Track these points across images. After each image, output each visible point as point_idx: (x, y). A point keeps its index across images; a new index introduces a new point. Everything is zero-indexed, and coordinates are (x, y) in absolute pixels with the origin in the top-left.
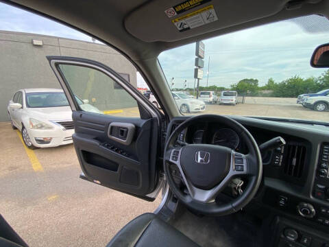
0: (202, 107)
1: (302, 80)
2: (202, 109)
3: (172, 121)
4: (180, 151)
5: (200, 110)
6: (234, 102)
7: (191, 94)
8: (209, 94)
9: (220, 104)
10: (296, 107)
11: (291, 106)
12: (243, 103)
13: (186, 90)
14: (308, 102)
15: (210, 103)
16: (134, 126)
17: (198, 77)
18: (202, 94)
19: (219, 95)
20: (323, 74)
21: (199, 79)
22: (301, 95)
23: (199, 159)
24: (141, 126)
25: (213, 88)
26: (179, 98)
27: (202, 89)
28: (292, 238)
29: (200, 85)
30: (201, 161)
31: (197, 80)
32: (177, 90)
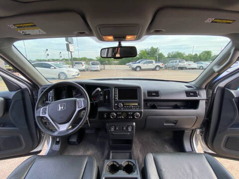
0: (77, 74)
2: (77, 75)
3: (40, 88)
4: (47, 107)
5: (76, 76)
6: (99, 69)
7: (67, 64)
8: (82, 63)
9: (91, 71)
10: (129, 70)
12: (104, 69)
13: (62, 60)
14: (133, 67)
15: (83, 70)
16: (2, 99)
17: (71, 50)
18: (76, 63)
19: (89, 64)
21: (71, 52)
23: (60, 108)
24: (11, 97)
25: (84, 59)
26: (55, 68)
27: (75, 59)
28: (113, 129)
29: (73, 57)
30: (61, 109)
31: (70, 52)
32: (54, 60)
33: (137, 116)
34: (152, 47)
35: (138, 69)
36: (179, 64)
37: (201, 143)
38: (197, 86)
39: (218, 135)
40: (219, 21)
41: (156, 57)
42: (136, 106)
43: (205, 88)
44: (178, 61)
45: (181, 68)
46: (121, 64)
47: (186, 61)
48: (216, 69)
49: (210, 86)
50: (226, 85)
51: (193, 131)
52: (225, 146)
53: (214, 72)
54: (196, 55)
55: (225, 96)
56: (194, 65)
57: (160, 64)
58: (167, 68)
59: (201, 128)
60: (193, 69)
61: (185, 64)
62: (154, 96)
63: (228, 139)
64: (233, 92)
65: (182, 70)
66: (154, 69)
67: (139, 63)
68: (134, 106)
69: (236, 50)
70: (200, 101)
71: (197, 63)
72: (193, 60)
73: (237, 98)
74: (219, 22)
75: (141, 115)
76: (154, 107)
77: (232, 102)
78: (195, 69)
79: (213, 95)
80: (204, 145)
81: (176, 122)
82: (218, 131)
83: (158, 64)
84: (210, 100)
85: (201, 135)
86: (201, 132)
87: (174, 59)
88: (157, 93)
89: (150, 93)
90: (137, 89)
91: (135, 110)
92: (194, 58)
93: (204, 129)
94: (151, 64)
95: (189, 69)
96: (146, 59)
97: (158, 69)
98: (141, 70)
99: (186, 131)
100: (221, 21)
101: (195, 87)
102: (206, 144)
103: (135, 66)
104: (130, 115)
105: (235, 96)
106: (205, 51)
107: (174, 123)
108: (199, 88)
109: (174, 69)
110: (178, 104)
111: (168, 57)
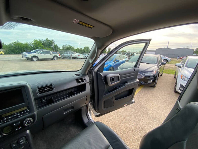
1: (22, 44)
10: (23, 60)
11: (20, 60)
14: (28, 57)
20: (32, 41)
22: (23, 53)
33: (28, 123)
34: (47, 39)
35: (35, 59)
36: (72, 54)
37: (92, 111)
38: (83, 73)
39: (100, 102)
40: (83, 24)
41: (52, 48)
42: (24, 111)
43: (88, 74)
44: (71, 52)
45: (74, 58)
46: (9, 54)
47: (76, 53)
48: (91, 61)
49: (90, 72)
50: (98, 70)
51: (87, 106)
52: (104, 107)
53: (90, 64)
54: (81, 49)
55: (99, 77)
56: (81, 56)
57: (58, 55)
58: (63, 58)
59: (91, 101)
60: (81, 58)
61: (76, 55)
62: (47, 91)
63: (105, 102)
64: (101, 74)
65: (75, 59)
66: (53, 59)
67: (35, 52)
68: (20, 112)
69: (98, 49)
70: (87, 84)
71: (83, 55)
72: (80, 52)
73: (104, 77)
74: (84, 26)
75: (34, 119)
76: (50, 102)
77: (102, 80)
78: (83, 58)
79: (93, 77)
80: (95, 112)
81: (73, 107)
82: (99, 100)
83: (55, 55)
84: (92, 81)
85: (92, 106)
86: (91, 104)
87: (68, 51)
88: (50, 87)
89: (42, 89)
90: (21, 89)
91: (24, 117)
92: (81, 51)
93: (92, 101)
94: (49, 54)
95: (79, 58)
96: (42, 49)
97: (56, 58)
98: (38, 60)
99: (82, 109)
100: (85, 24)
101: (82, 74)
102: (95, 110)
103: (30, 55)
104: (18, 126)
105: (103, 76)
106: (86, 47)
107: (72, 108)
108: (84, 75)
109: (69, 59)
110: (73, 90)
111: (63, 49)
